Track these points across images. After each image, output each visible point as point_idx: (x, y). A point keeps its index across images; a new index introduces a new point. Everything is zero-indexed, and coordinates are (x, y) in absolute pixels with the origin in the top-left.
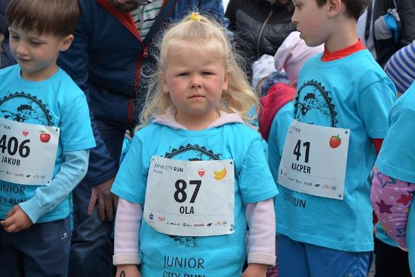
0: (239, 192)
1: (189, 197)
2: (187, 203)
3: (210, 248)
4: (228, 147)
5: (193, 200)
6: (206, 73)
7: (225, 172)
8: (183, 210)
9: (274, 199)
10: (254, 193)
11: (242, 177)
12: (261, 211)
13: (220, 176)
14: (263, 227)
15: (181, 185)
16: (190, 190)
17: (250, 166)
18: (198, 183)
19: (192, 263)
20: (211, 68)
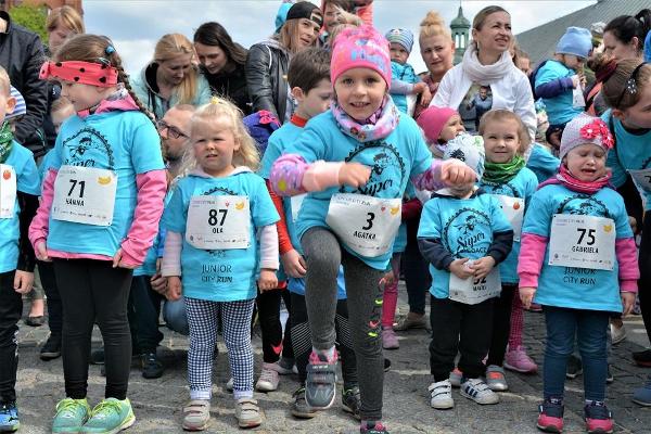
0: (253, 220)
1: (219, 221)
2: (218, 226)
3: (234, 257)
4: (244, 189)
5: (222, 224)
6: (216, 140)
7: (243, 205)
8: (216, 231)
9: (277, 223)
10: (263, 220)
11: (255, 209)
12: (268, 232)
13: (240, 207)
14: (270, 243)
15: (213, 213)
16: (220, 216)
17: (259, 202)
18: (225, 211)
19: (223, 269)
20: (220, 135)
